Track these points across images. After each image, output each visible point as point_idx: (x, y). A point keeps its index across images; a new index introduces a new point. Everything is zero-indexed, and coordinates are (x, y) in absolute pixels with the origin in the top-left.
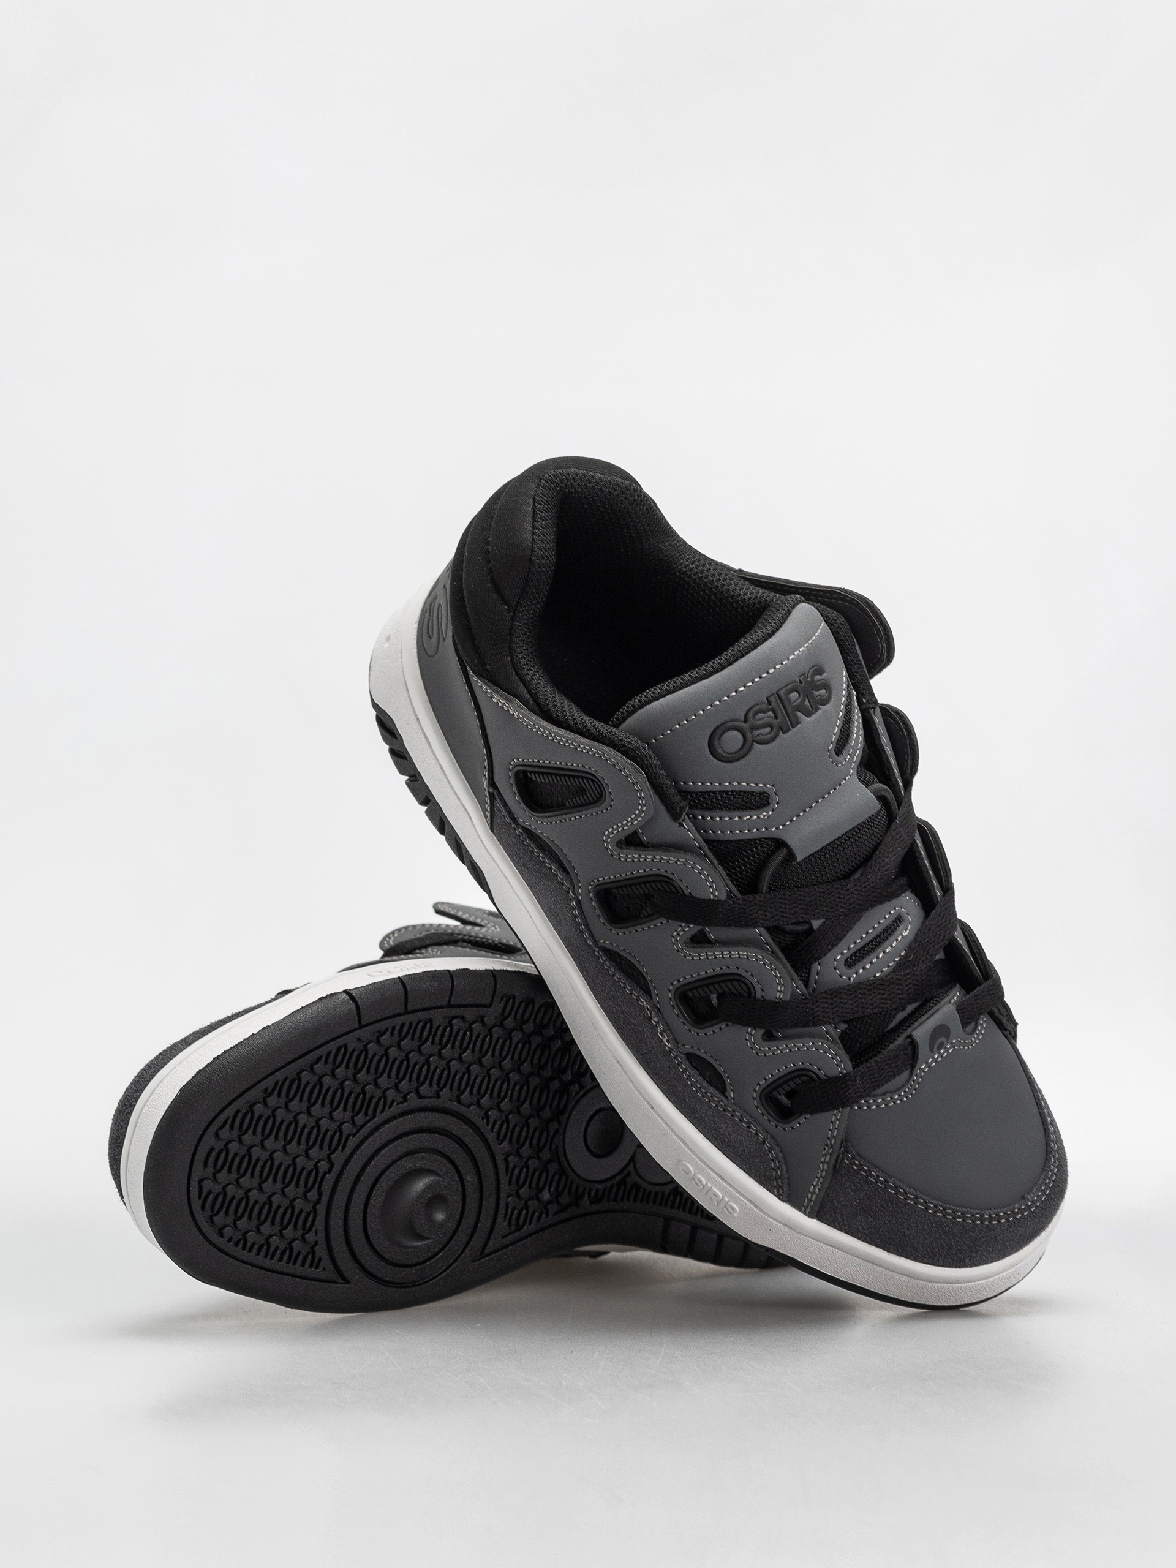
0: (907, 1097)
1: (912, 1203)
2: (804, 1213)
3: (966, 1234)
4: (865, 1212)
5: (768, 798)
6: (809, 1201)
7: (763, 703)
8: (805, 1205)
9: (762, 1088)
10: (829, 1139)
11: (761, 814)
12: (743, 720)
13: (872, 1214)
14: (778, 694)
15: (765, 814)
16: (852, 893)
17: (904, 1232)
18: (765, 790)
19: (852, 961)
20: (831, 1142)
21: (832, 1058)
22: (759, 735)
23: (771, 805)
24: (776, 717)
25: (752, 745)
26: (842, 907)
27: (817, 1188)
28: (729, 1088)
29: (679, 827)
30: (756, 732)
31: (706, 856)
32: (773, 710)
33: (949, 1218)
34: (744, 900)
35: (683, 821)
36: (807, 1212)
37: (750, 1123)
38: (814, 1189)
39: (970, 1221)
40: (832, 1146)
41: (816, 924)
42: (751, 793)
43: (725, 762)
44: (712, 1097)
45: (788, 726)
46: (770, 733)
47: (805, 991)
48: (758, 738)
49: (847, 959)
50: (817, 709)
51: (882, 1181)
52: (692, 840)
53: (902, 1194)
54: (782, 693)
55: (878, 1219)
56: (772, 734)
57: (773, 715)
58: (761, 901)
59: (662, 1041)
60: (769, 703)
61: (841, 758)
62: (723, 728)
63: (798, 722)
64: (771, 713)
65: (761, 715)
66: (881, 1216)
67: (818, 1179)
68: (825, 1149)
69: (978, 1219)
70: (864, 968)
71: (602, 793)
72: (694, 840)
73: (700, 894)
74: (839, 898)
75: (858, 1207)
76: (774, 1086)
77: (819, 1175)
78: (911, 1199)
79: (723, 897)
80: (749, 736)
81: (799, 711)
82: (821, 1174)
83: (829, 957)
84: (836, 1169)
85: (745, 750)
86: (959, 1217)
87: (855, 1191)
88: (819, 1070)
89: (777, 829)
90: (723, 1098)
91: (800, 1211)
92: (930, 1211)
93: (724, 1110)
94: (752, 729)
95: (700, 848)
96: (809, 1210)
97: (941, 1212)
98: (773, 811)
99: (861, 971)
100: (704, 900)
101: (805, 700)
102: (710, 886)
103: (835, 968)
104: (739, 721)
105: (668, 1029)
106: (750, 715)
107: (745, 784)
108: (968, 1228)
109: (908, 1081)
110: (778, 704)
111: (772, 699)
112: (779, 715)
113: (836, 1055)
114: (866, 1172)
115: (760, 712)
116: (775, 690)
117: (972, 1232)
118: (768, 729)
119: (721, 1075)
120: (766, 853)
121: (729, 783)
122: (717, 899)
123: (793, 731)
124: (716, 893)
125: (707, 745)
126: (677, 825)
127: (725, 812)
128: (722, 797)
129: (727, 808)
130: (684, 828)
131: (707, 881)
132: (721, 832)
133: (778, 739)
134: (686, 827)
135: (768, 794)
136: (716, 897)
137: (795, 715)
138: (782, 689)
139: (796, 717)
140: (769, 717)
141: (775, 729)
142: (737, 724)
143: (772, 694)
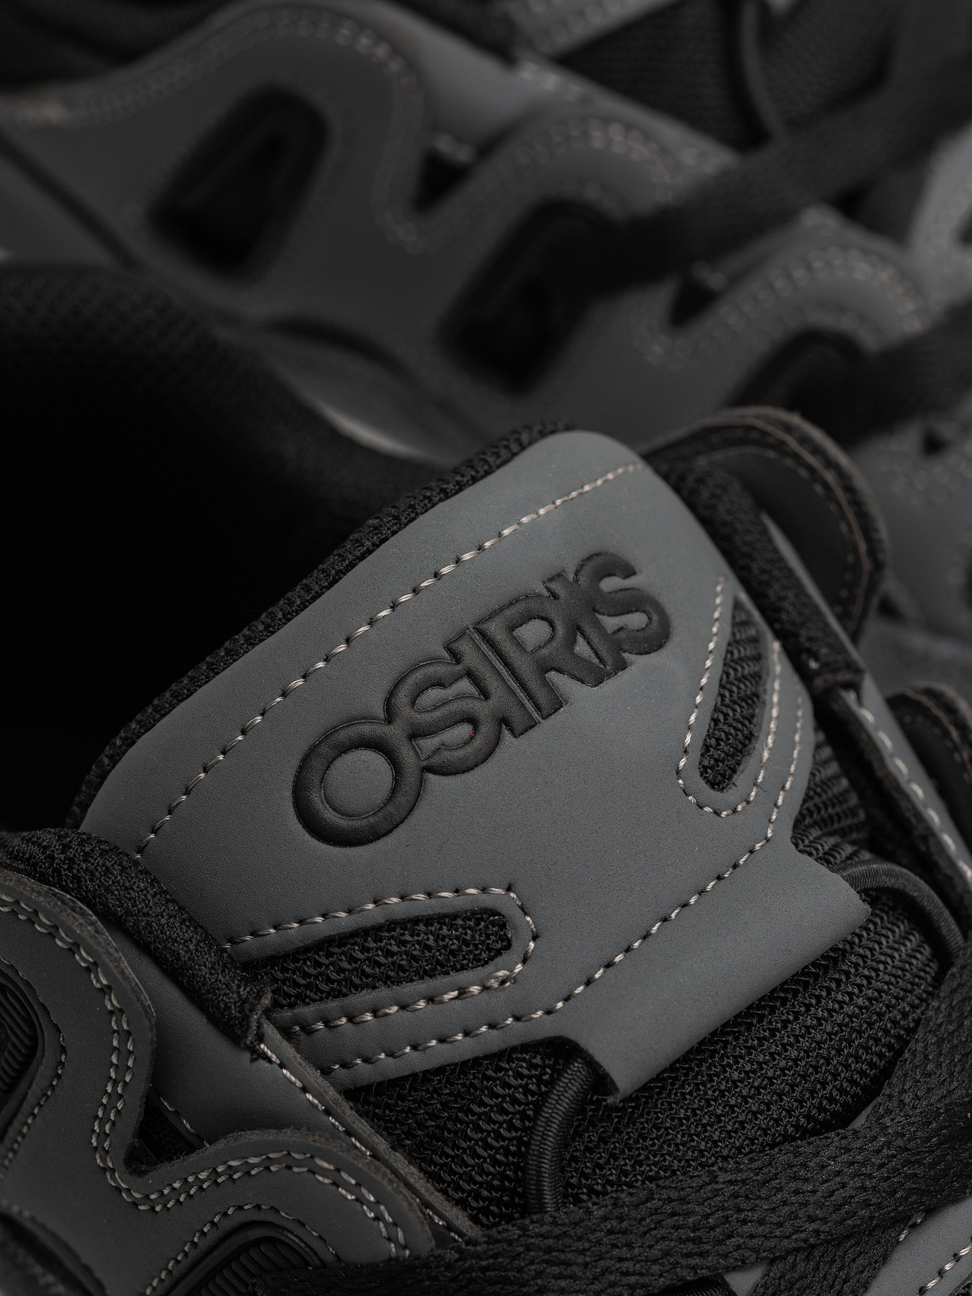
5: (503, 926)
7: (434, 660)
11: (490, 977)
12: (381, 714)
14: (483, 634)
15: (501, 973)
16: (838, 1173)
18: (486, 901)
22: (437, 750)
23: (515, 944)
24: (485, 694)
25: (421, 782)
26: (811, 1219)
29: (253, 1060)
30: (429, 744)
31: (349, 1133)
32: (470, 674)
34: (491, 1241)
35: (261, 1038)
42: (447, 919)
43: (352, 843)
45: (531, 717)
46: (472, 738)
48: (435, 761)
50: (622, 666)
52: (298, 1092)
54: (495, 628)
56: (478, 742)
57: (473, 690)
58: (544, 1237)
60: (457, 658)
61: (730, 795)
62: (325, 749)
63: (558, 703)
64: (465, 685)
65: (434, 695)
71: (30, 1016)
72: (304, 1090)
73: (358, 1252)
74: (797, 1192)
80: (395, 733)
81: (560, 671)
85: (402, 799)
89: (548, 1012)
94: (414, 735)
95: (328, 1112)
98: (524, 961)
101: (574, 641)
104: (369, 719)
106: (402, 698)
107: (421, 897)
111: (464, 647)
112: (492, 683)
115: (433, 685)
116: (467, 621)
118: (465, 730)
120: (533, 1093)
121: (375, 902)
122: (407, 1252)
123: (546, 728)
124: (400, 1235)
125: (288, 807)
126: (247, 1056)
127: (383, 993)
128: (364, 949)
129: (388, 981)
130: (270, 1060)
131: (362, 1204)
132: (387, 1055)
133: (500, 754)
134: (274, 1058)
135: (499, 914)
136: (405, 1247)
137: (546, 684)
138: (490, 617)
139: (551, 689)
140: (460, 697)
141: (486, 729)
142: (366, 729)
143: (462, 635)
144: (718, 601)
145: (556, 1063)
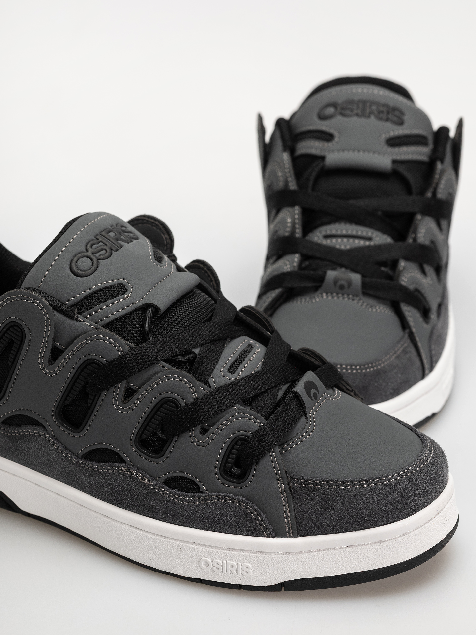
0: (312, 432)
1: (351, 487)
2: (290, 537)
3: (395, 488)
4: (325, 509)
5: (125, 287)
6: (288, 524)
7: (93, 240)
8: (287, 530)
9: (219, 468)
10: (276, 474)
11: (124, 297)
12: (85, 251)
13: (331, 508)
14: (101, 235)
15: (127, 296)
17: (357, 507)
18: (119, 282)
19: (232, 369)
20: (279, 476)
21: (249, 419)
22: (99, 256)
23: (128, 290)
24: (106, 245)
25: (98, 262)
27: (288, 511)
28: (200, 484)
29: (77, 322)
30: (97, 255)
32: (101, 242)
33: (379, 484)
34: (141, 349)
35: (78, 317)
36: (291, 535)
37: (225, 496)
38: (286, 514)
39: (393, 480)
40: (281, 478)
41: (196, 351)
43: (86, 276)
44: (194, 498)
45: (117, 248)
46: (106, 253)
47: (210, 389)
48: (100, 258)
49: (229, 369)
50: (132, 241)
51: (325, 484)
53: (342, 485)
54: (104, 234)
55: (336, 509)
56: (107, 254)
57: (103, 244)
59: (145, 484)
60: (98, 239)
62: (74, 259)
63: (121, 247)
64: (101, 244)
65: (95, 246)
66: (337, 506)
67: (285, 506)
68: (278, 483)
69: (397, 477)
70: (242, 371)
73: (111, 357)
75: (319, 509)
76: (224, 461)
77: (284, 503)
78: (349, 485)
79: (127, 350)
80: (89, 254)
81: (120, 241)
82: (285, 501)
83: (216, 371)
84: (292, 492)
85: (95, 265)
86: (385, 481)
87: (311, 500)
88: (246, 432)
90: (200, 494)
91: (287, 537)
92: (365, 486)
93: (205, 501)
94: (93, 254)
96: (291, 532)
97: (372, 483)
98: (131, 292)
99: (241, 373)
100: (117, 359)
101: (121, 236)
102: (115, 346)
103: (224, 376)
104: (83, 252)
105: (145, 471)
106: (88, 247)
107: (105, 283)
108: (394, 484)
109: (307, 423)
110: (103, 238)
111: (98, 237)
112: (107, 243)
113: (251, 416)
114: (312, 484)
115: (94, 244)
116: (97, 233)
117: (398, 485)
118: (104, 251)
119: (191, 480)
120: (141, 319)
121: (95, 286)
122: (123, 353)
123: (120, 250)
124: (121, 349)
125: (69, 272)
126: (75, 322)
127: (101, 305)
128: (95, 297)
129: (102, 302)
130: (81, 321)
131: (111, 344)
132: (106, 318)
133: (113, 255)
134: (82, 320)
135: (123, 284)
136: (122, 352)
137: (118, 243)
138: (102, 232)
139: (119, 244)
140: (100, 246)
141: (108, 250)
142: (83, 254)
143: (97, 235)
144: (149, 248)
145: (144, 312)
